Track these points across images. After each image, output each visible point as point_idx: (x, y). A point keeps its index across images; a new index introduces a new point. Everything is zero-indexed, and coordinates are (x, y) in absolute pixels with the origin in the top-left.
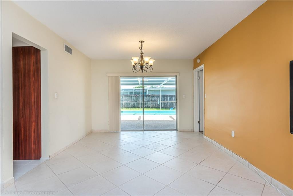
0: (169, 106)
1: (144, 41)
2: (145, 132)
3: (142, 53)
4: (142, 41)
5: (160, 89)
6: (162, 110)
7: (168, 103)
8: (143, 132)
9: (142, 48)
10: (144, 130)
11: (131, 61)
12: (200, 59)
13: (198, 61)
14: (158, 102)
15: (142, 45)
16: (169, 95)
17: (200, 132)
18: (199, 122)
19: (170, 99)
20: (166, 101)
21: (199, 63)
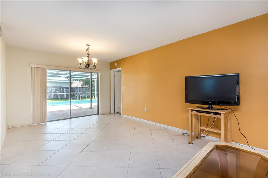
0: (65, 97)
1: (90, 45)
2: (72, 119)
3: (88, 54)
4: (88, 45)
5: (59, 81)
6: (60, 101)
7: (64, 94)
8: (70, 121)
9: (88, 50)
10: (70, 118)
11: (78, 59)
12: (117, 63)
13: (116, 64)
14: (57, 94)
15: (88, 48)
16: (66, 87)
17: (115, 113)
18: (114, 107)
19: (66, 90)
20: (63, 93)
21: (117, 66)
